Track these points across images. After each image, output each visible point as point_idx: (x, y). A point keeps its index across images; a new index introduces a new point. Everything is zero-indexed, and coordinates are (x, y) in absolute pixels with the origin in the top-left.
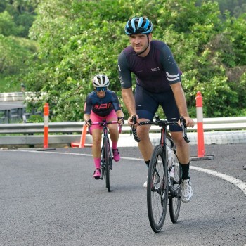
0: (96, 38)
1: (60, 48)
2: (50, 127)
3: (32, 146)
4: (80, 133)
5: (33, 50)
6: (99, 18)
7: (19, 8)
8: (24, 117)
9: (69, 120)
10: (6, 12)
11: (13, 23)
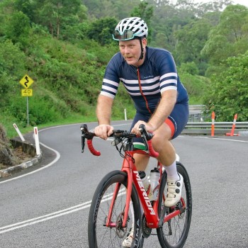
0: (241, 77)
1: (221, 82)
2: (215, 124)
3: (205, 135)
4: (231, 128)
5: (207, 82)
6: (242, 66)
7: (200, 60)
8: (202, 119)
9: (225, 121)
10: (193, 62)
11: (197, 68)
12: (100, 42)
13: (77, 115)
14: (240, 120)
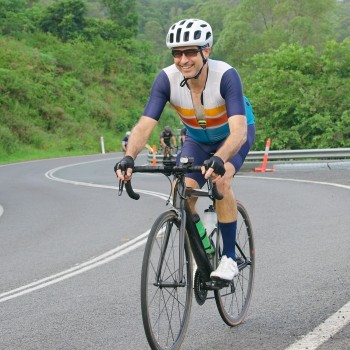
0: (274, 83)
4: (262, 160)
6: (276, 68)
9: (253, 150)
12: (60, 36)
13: (29, 148)
14: (275, 148)
